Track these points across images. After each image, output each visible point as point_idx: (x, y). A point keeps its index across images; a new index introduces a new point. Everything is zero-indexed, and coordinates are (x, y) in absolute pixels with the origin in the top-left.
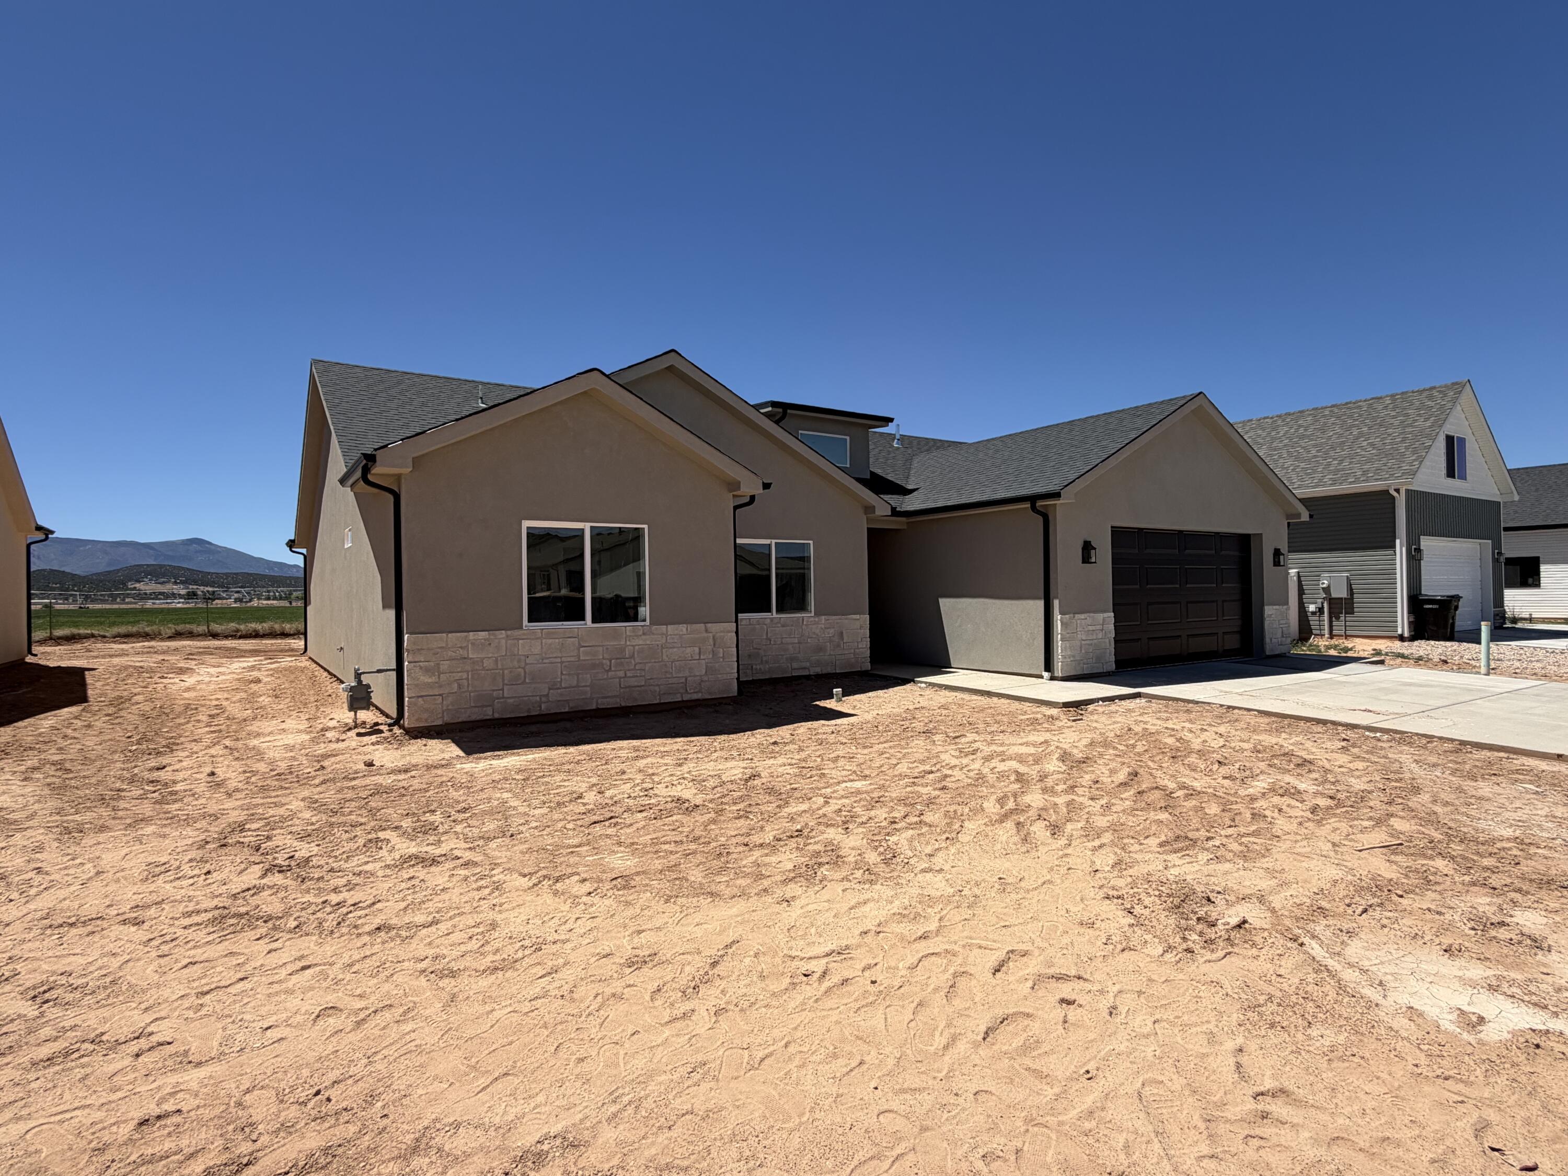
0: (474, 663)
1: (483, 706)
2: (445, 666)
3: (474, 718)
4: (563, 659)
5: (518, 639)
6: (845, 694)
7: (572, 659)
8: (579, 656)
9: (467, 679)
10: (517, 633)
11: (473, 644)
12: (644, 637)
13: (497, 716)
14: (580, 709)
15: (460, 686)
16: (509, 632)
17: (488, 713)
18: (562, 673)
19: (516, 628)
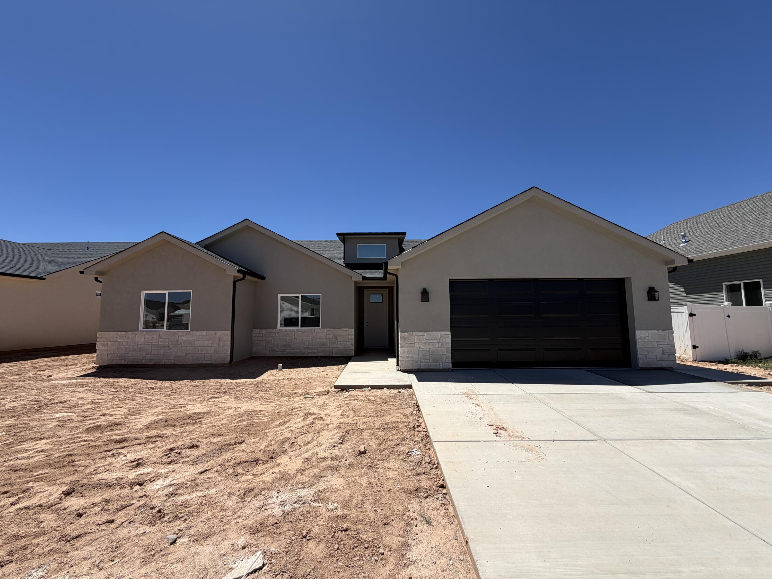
0: (119, 343)
1: (122, 359)
2: (109, 343)
3: (118, 363)
4: (153, 343)
5: (135, 335)
6: (284, 367)
7: (156, 343)
8: (158, 342)
9: (117, 349)
10: (136, 333)
11: (119, 336)
12: (186, 336)
13: (126, 363)
14: (158, 363)
15: (114, 351)
16: (133, 332)
17: (123, 362)
18: (152, 349)
19: (138, 331)
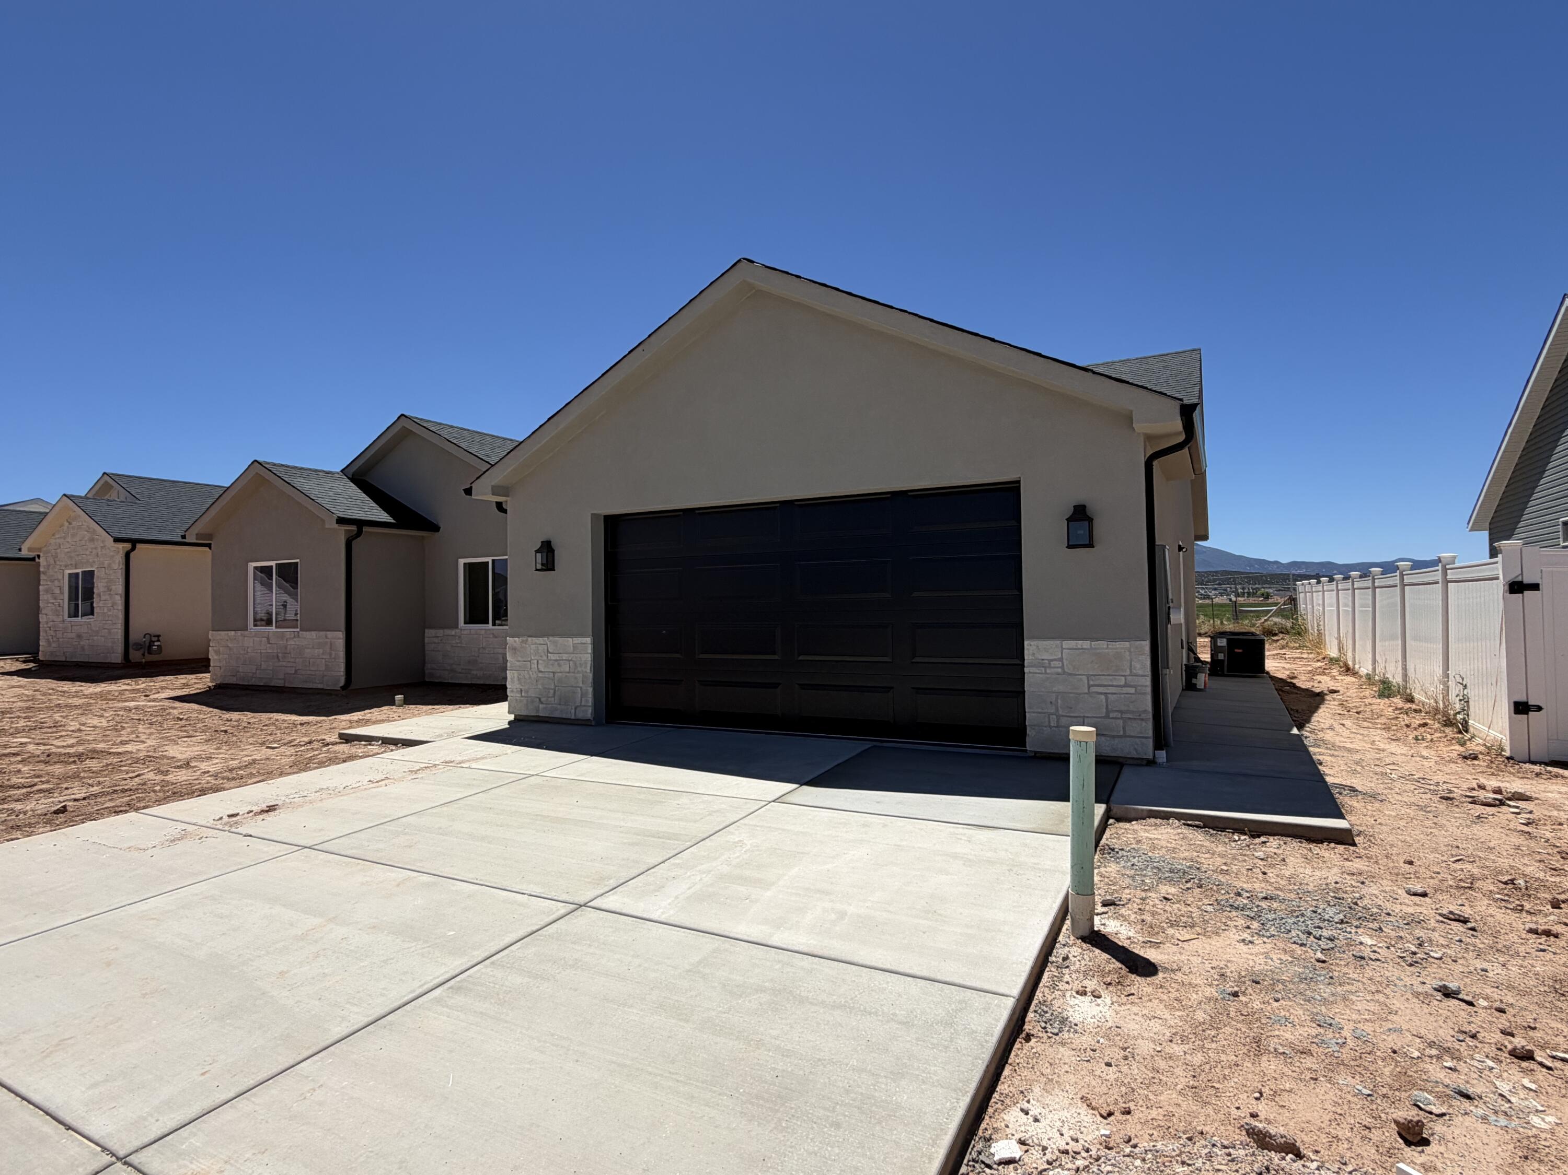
0: (230, 650)
1: (233, 676)
2: (221, 651)
3: (230, 682)
4: (262, 652)
5: (246, 637)
6: (407, 702)
7: (265, 652)
8: (267, 649)
9: (229, 658)
10: (246, 633)
11: (230, 638)
12: (295, 639)
13: (238, 682)
15: (226, 662)
16: (243, 632)
18: (261, 661)
19: (247, 630)
